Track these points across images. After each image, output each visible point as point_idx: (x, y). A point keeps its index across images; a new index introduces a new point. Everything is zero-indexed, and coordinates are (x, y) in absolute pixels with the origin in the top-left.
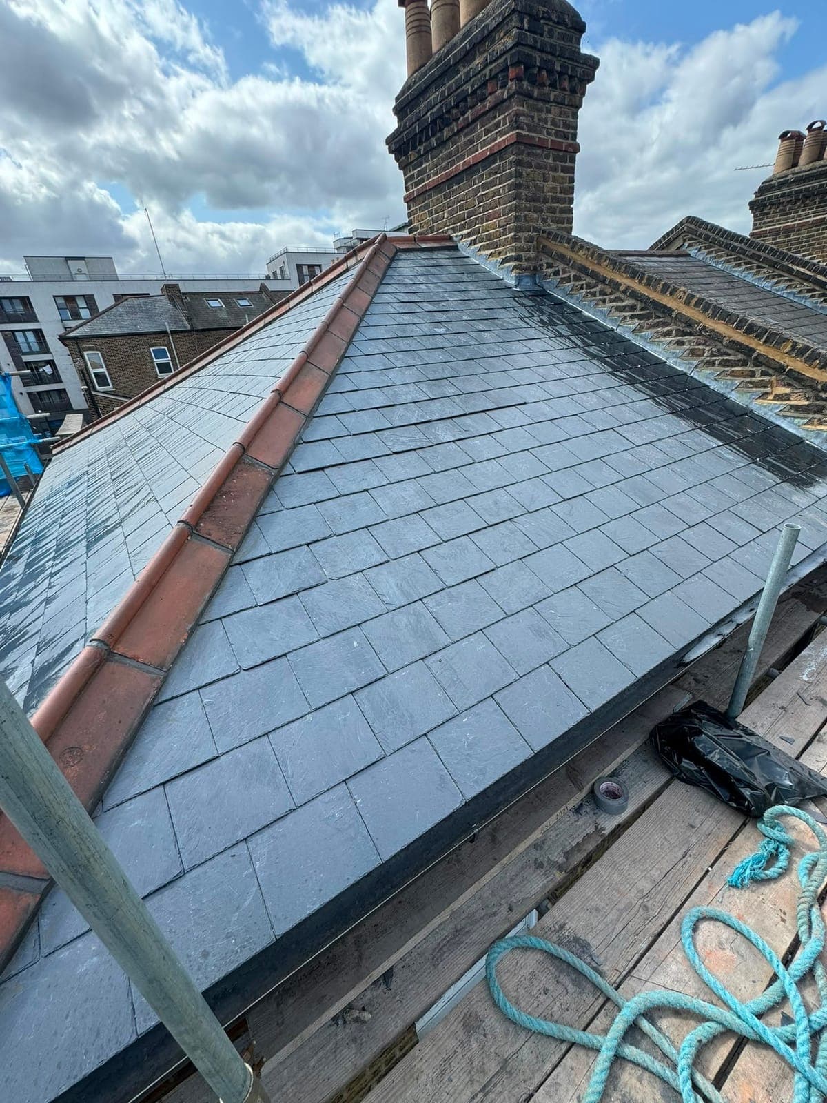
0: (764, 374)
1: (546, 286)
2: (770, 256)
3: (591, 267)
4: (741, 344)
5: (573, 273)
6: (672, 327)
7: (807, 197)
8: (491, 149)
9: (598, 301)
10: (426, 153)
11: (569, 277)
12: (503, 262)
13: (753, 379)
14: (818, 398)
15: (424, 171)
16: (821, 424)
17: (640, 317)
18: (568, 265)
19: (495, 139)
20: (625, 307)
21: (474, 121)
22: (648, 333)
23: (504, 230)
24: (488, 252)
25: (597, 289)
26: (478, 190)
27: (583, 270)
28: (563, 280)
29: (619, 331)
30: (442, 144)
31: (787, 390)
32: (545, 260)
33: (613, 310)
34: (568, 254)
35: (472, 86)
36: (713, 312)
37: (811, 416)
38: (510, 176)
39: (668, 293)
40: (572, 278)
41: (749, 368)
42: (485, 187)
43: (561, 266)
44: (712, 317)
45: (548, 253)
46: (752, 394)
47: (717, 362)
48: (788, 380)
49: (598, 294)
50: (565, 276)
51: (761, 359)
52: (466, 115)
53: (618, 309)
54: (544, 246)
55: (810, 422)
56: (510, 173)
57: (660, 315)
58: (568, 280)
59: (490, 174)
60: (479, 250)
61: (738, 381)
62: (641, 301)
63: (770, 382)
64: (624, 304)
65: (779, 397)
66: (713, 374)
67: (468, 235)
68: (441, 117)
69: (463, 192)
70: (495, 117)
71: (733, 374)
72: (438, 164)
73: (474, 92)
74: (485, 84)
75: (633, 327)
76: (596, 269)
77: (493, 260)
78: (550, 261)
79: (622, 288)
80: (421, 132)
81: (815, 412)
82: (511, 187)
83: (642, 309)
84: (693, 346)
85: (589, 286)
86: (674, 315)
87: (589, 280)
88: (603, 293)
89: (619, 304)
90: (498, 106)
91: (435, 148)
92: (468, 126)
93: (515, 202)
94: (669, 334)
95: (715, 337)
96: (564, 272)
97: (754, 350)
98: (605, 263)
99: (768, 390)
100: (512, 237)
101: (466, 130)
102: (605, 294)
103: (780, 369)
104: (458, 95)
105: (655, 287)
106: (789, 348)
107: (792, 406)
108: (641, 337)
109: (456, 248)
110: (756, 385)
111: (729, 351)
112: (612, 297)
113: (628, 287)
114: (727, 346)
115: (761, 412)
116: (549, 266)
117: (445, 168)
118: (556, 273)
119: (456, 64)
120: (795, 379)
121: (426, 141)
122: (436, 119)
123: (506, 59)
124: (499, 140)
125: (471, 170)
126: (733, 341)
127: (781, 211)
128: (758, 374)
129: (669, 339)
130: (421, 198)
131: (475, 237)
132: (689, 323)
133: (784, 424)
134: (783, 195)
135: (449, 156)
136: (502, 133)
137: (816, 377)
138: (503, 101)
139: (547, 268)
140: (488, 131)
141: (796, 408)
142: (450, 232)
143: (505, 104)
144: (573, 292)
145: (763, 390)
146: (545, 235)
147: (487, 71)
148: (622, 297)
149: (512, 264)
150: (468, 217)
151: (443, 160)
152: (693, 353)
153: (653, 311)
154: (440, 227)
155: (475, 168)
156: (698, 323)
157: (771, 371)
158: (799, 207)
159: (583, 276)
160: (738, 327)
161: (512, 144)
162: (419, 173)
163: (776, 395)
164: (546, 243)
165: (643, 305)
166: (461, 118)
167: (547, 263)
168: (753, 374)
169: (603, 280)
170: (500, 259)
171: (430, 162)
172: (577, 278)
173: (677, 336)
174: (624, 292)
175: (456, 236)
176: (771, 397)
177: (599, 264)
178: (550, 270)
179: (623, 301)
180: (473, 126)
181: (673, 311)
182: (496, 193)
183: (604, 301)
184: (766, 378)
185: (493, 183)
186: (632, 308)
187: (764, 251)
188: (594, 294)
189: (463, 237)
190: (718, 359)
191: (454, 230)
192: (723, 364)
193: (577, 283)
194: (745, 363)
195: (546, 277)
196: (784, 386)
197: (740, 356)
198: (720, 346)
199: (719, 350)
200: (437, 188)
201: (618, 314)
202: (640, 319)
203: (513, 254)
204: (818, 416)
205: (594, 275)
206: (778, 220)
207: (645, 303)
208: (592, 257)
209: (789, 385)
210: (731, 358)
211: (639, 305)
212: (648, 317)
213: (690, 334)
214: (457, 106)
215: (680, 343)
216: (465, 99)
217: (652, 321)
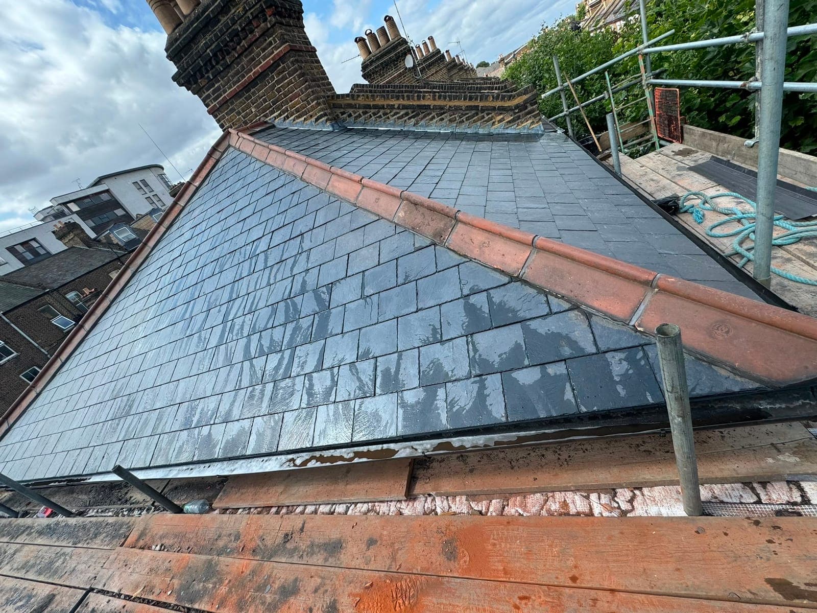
0: (488, 114)
1: (346, 125)
2: (407, 89)
3: (372, 104)
4: (471, 106)
5: (361, 111)
6: (434, 114)
7: (387, 65)
8: (272, 59)
9: (384, 119)
10: (215, 77)
11: (360, 114)
12: (317, 120)
13: (485, 119)
14: (515, 113)
15: (219, 88)
16: (522, 123)
17: (413, 117)
18: (356, 108)
19: (273, 52)
20: (402, 115)
21: (250, 46)
22: (422, 122)
23: (308, 102)
24: (303, 119)
25: (381, 113)
26: (274, 86)
27: (368, 107)
28: (356, 118)
29: (406, 129)
30: (228, 67)
31: (502, 116)
32: (338, 111)
33: (396, 120)
34: (353, 102)
35: (240, 25)
36: (449, 98)
37: (517, 122)
38: (295, 70)
39: (421, 99)
40: (362, 114)
41: (480, 115)
42: (278, 82)
43: (351, 111)
44: (450, 100)
45: (340, 107)
46: (488, 125)
47: (464, 120)
48: (499, 112)
49: (382, 115)
50: (357, 114)
51: (483, 108)
52: (242, 44)
53: (399, 118)
54: (333, 104)
55: (518, 125)
56: (294, 68)
57: (424, 111)
58: (360, 116)
59: (279, 74)
60: (294, 120)
61: (479, 123)
62: (410, 108)
63: (492, 116)
64: (401, 114)
65: (500, 121)
66: (465, 126)
67: (280, 115)
68: (221, 50)
69: (261, 91)
70: (266, 40)
71: (475, 121)
72: (229, 81)
73: (243, 29)
74: (250, 22)
75: (412, 123)
76: (375, 103)
77: (308, 122)
78: (342, 110)
79: (396, 106)
80: (205, 64)
81: (518, 120)
82: (299, 76)
83: (412, 113)
84: (449, 118)
85: (374, 114)
86: (432, 108)
87: (373, 111)
88: (385, 114)
89: (398, 115)
90: (265, 33)
91: (222, 71)
92: (246, 49)
93: (307, 83)
94: (433, 118)
95: (458, 108)
96: (355, 113)
97: (478, 106)
98: (378, 99)
99: (494, 120)
100: (316, 104)
101: (245, 54)
102: (387, 114)
103: (494, 109)
104: (230, 33)
105: (413, 99)
106: (491, 99)
107: (507, 122)
108: (420, 126)
109: (274, 126)
110: (487, 121)
111: (467, 112)
112: (392, 114)
113: (399, 105)
114: (466, 110)
115: (496, 132)
116: (343, 114)
117: (239, 81)
118: (350, 116)
119: (215, 17)
120: (502, 110)
121: (211, 69)
122: (217, 52)
123: (261, 5)
124: (276, 52)
125: (262, 76)
126: (467, 106)
127: (379, 75)
128: (485, 116)
129: (435, 120)
130: (225, 106)
131: (286, 114)
132: (441, 108)
133: (509, 131)
134: (376, 67)
135: (237, 73)
136: (277, 48)
137: (510, 105)
138: (269, 29)
139: (342, 115)
140: (264, 50)
141: (509, 122)
142: (262, 119)
143: (270, 31)
144: (367, 121)
145: (491, 122)
146: (330, 98)
147: (249, 14)
148: (398, 111)
149: (324, 119)
150: (273, 105)
151: (233, 77)
152: (450, 121)
153: (419, 111)
154: (252, 119)
155: (265, 73)
156: (446, 106)
157: (490, 112)
158: (386, 70)
159: (367, 110)
160: (464, 100)
161: (288, 52)
162: (214, 92)
163: (498, 121)
164: (333, 102)
165: (412, 110)
166: (238, 47)
167: (341, 113)
168: (483, 117)
169: (383, 107)
170: (313, 119)
171: (222, 82)
172: (365, 113)
173: (438, 117)
174: (398, 108)
175: (270, 119)
176: (497, 123)
177: (374, 100)
178: (344, 116)
179: (399, 113)
180: (250, 49)
181: (430, 106)
182: (290, 82)
183: (388, 118)
184: (490, 116)
185: (284, 78)
186: (407, 114)
187: (403, 88)
188: (380, 117)
189: (275, 118)
190: (464, 118)
191: (266, 116)
192: (468, 119)
193: (366, 116)
194: (477, 114)
195: (344, 120)
196: (499, 115)
197: (473, 112)
198: (461, 112)
199: (462, 114)
200: (236, 95)
201: (400, 120)
202: (414, 118)
203: (322, 113)
204: (519, 121)
205: (375, 107)
206: (381, 80)
207: (413, 108)
208: (368, 98)
209: (501, 114)
210: (470, 114)
211: (410, 111)
212: (418, 115)
213: (444, 113)
214: (232, 40)
215: (442, 119)
216: (237, 35)
217: (420, 116)
